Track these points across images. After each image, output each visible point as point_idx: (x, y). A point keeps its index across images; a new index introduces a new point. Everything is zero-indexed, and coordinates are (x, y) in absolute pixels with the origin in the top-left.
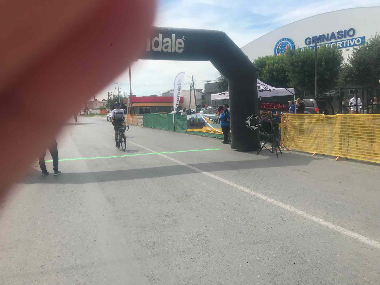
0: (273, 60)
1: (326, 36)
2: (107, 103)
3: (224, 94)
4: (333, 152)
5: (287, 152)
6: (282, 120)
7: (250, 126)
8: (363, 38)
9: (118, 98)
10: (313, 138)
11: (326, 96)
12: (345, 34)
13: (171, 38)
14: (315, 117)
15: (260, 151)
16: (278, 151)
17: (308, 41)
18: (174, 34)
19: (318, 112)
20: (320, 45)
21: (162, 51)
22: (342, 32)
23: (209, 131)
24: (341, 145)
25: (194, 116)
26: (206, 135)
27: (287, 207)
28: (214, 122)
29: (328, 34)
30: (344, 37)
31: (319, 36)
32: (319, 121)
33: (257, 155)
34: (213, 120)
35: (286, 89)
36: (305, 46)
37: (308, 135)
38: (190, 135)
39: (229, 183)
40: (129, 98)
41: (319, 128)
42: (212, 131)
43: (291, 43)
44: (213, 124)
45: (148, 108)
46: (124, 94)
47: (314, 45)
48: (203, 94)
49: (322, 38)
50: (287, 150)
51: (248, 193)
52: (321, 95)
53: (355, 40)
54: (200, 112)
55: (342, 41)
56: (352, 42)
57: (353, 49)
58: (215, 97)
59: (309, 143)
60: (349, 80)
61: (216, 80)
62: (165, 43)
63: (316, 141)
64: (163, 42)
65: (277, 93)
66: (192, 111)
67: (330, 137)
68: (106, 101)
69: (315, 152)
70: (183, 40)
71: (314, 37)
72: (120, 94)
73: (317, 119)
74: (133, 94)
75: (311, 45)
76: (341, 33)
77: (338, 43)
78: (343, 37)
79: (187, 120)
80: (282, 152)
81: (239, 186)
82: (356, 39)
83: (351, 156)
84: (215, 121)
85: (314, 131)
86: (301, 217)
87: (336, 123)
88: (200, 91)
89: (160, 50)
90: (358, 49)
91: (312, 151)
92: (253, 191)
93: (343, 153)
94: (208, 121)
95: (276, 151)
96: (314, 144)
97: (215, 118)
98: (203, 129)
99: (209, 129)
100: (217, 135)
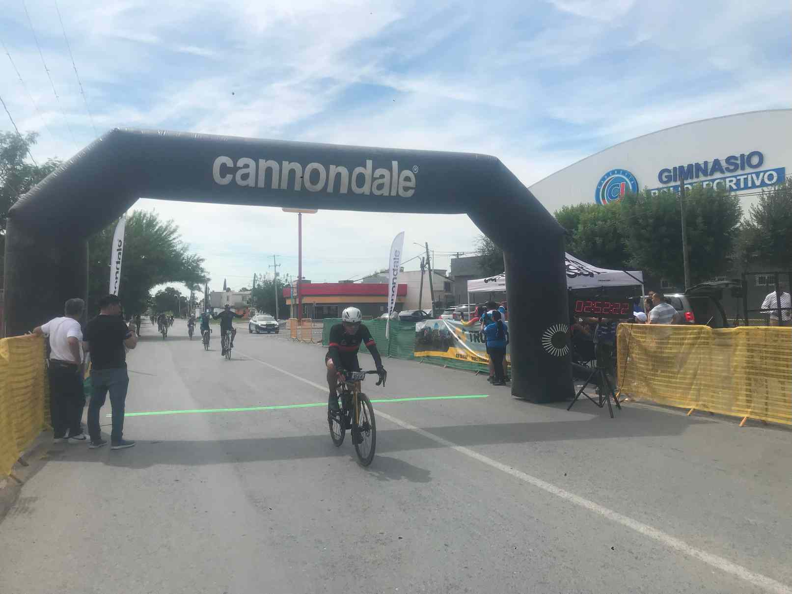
0: (593, 214)
1: (703, 166)
2: (250, 296)
3: (495, 280)
4: (733, 408)
5: (632, 405)
6: (620, 336)
8: (781, 171)
9: (274, 286)
10: (688, 376)
11: (709, 287)
12: (741, 163)
13: (391, 170)
14: (691, 333)
15: (574, 402)
16: (613, 403)
17: (666, 177)
18: (397, 162)
19: (692, 321)
20: (690, 184)
21: (370, 193)
22: (734, 158)
23: (462, 356)
24: (748, 393)
25: (430, 323)
26: (455, 366)
27: (642, 529)
28: (473, 338)
29: (706, 163)
30: (740, 168)
31: (687, 167)
32: (699, 341)
33: (568, 410)
34: (471, 334)
35: (627, 273)
36: (661, 185)
37: (676, 370)
38: (422, 364)
39: (511, 472)
40: (296, 286)
41: (699, 356)
42: (469, 356)
43: (631, 181)
44: (471, 341)
45: (333, 307)
46: (286, 278)
47: (678, 183)
48: (446, 280)
49: (694, 171)
50: (633, 401)
51: (552, 494)
52: (697, 287)
53: (763, 176)
54: (442, 315)
55: (735, 177)
56: (758, 177)
57: (761, 193)
58: (476, 285)
59: (680, 388)
60: (755, 255)
61: (474, 253)
62: (377, 179)
63: (695, 382)
64: (374, 176)
65: (606, 279)
66: (426, 313)
67: (724, 374)
68: (249, 292)
69: (692, 407)
71: (678, 167)
72: (278, 278)
73: (695, 336)
74: (304, 278)
75: (673, 184)
76: (733, 161)
77: (727, 180)
78: (738, 168)
79: (416, 332)
80: (621, 404)
81: (533, 478)
82: (765, 172)
83: (773, 417)
84: (475, 335)
85: (688, 361)
86: (675, 552)
87: (738, 346)
88: (441, 273)
89: (367, 192)
90: (772, 192)
91: (688, 404)
92: (563, 491)
93: (756, 411)
94: (460, 336)
95: (609, 401)
96: (690, 389)
98: (448, 351)
99: (461, 352)
100: (479, 366)
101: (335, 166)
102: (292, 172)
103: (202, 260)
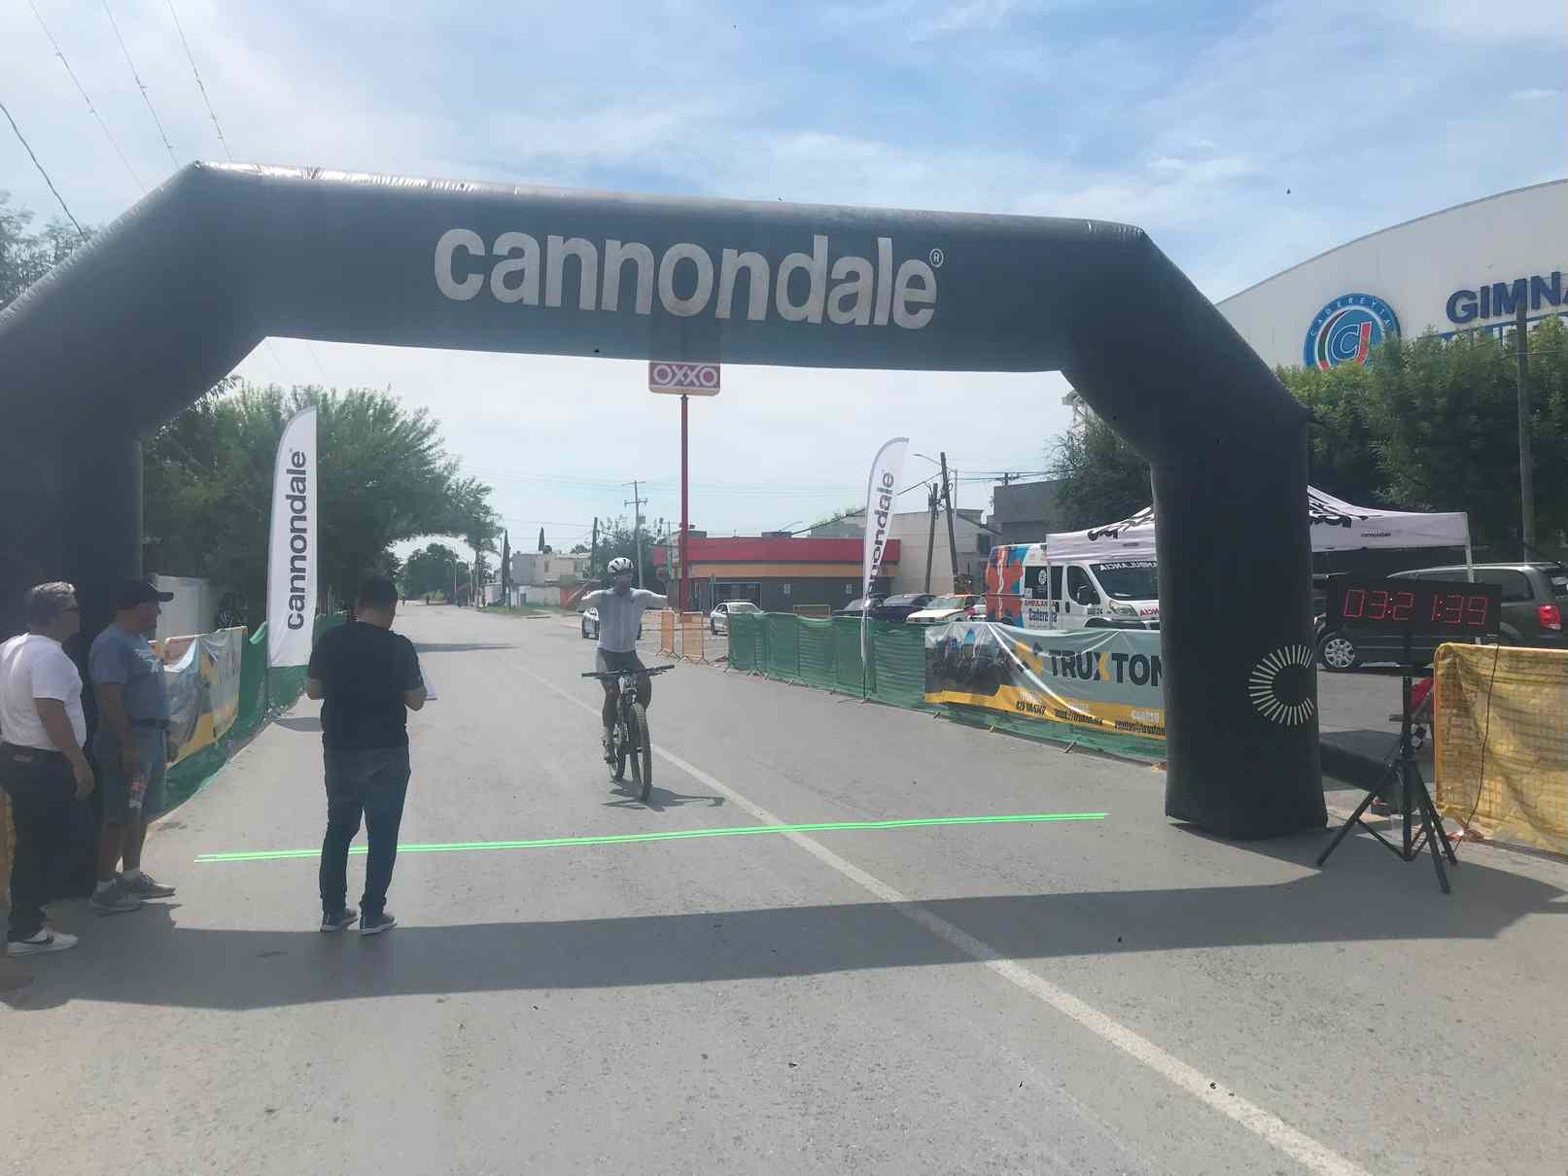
1: (1549, 283)
2: (587, 563)
6: (1443, 675)
7: (1269, 707)
9: (635, 541)
13: (873, 260)
15: (1334, 844)
17: (1464, 308)
18: (890, 240)
19: (1554, 627)
21: (823, 318)
23: (1030, 707)
25: (958, 630)
26: (1015, 727)
28: (1060, 667)
33: (1319, 864)
34: (1054, 660)
38: (938, 719)
40: (677, 544)
42: (1050, 707)
43: (1384, 317)
44: (1055, 674)
45: (752, 586)
46: (658, 527)
48: (982, 531)
49: (1529, 293)
58: (1067, 545)
62: (841, 282)
64: (833, 276)
65: (1380, 532)
68: (587, 555)
70: (930, 266)
71: (1492, 286)
72: (642, 526)
74: (692, 526)
79: (926, 648)
84: (1063, 660)
88: (971, 516)
89: (815, 317)
94: (1028, 662)
97: (1066, 649)
98: (997, 695)
99: (1030, 698)
100: (1072, 731)
101: (736, 251)
102: (629, 269)
103: (487, 490)
